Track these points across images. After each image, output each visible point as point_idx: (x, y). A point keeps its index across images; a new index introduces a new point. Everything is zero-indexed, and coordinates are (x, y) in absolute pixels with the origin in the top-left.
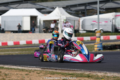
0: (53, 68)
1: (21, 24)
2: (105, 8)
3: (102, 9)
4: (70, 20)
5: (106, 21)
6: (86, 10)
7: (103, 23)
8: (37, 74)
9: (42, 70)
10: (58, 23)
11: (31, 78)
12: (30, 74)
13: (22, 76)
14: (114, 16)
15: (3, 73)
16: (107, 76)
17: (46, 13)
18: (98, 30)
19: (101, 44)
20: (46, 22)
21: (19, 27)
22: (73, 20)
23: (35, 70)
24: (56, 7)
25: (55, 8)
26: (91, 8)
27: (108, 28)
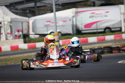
2: (61, 4)
3: (58, 5)
4: (17, 22)
5: (64, 20)
6: (36, 7)
7: (61, 23)
14: (74, 13)
18: (56, 33)
22: (19, 22)
26: (42, 5)
27: (67, 29)
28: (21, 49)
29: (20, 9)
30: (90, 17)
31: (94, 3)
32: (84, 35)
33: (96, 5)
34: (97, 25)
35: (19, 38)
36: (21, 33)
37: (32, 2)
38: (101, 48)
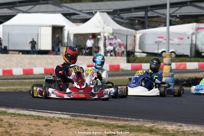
0: (90, 115)
1: (35, 40)
2: (179, 15)
3: (175, 17)
4: (121, 34)
5: (181, 37)
6: (146, 18)
7: (176, 41)
8: (63, 125)
9: (72, 118)
10: (99, 39)
11: (53, 132)
12: (52, 124)
13: (38, 128)
14: (194, 29)
15: (6, 122)
16: (182, 132)
17: (79, 21)
18: (167, 53)
19: (172, 76)
20: (79, 37)
21: (33, 43)
22: (124, 35)
23: (61, 118)
24: (96, 12)
25: (94, 13)
26: (155, 15)
27: (183, 49)
28: (123, 70)
29: (126, 18)
35: (121, 56)
36: (123, 49)
37: (143, 11)
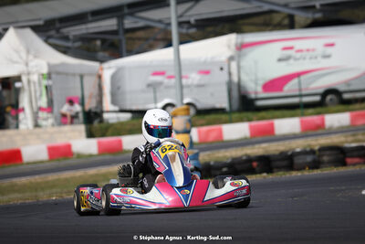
2: (197, 21)
3: (186, 26)
4: (67, 74)
5: (207, 68)
6: (121, 32)
7: (195, 78)
10: (18, 91)
14: (233, 47)
18: (179, 107)
19: (195, 157)
22: (74, 75)
24: (6, 30)
26: (141, 24)
27: (212, 95)
28: (79, 156)
29: (75, 36)
30: (280, 60)
31: (291, 17)
32: (263, 114)
33: (297, 25)
34: (300, 83)
35: (72, 123)
36: (77, 108)
37: (112, 17)
38: (312, 152)
